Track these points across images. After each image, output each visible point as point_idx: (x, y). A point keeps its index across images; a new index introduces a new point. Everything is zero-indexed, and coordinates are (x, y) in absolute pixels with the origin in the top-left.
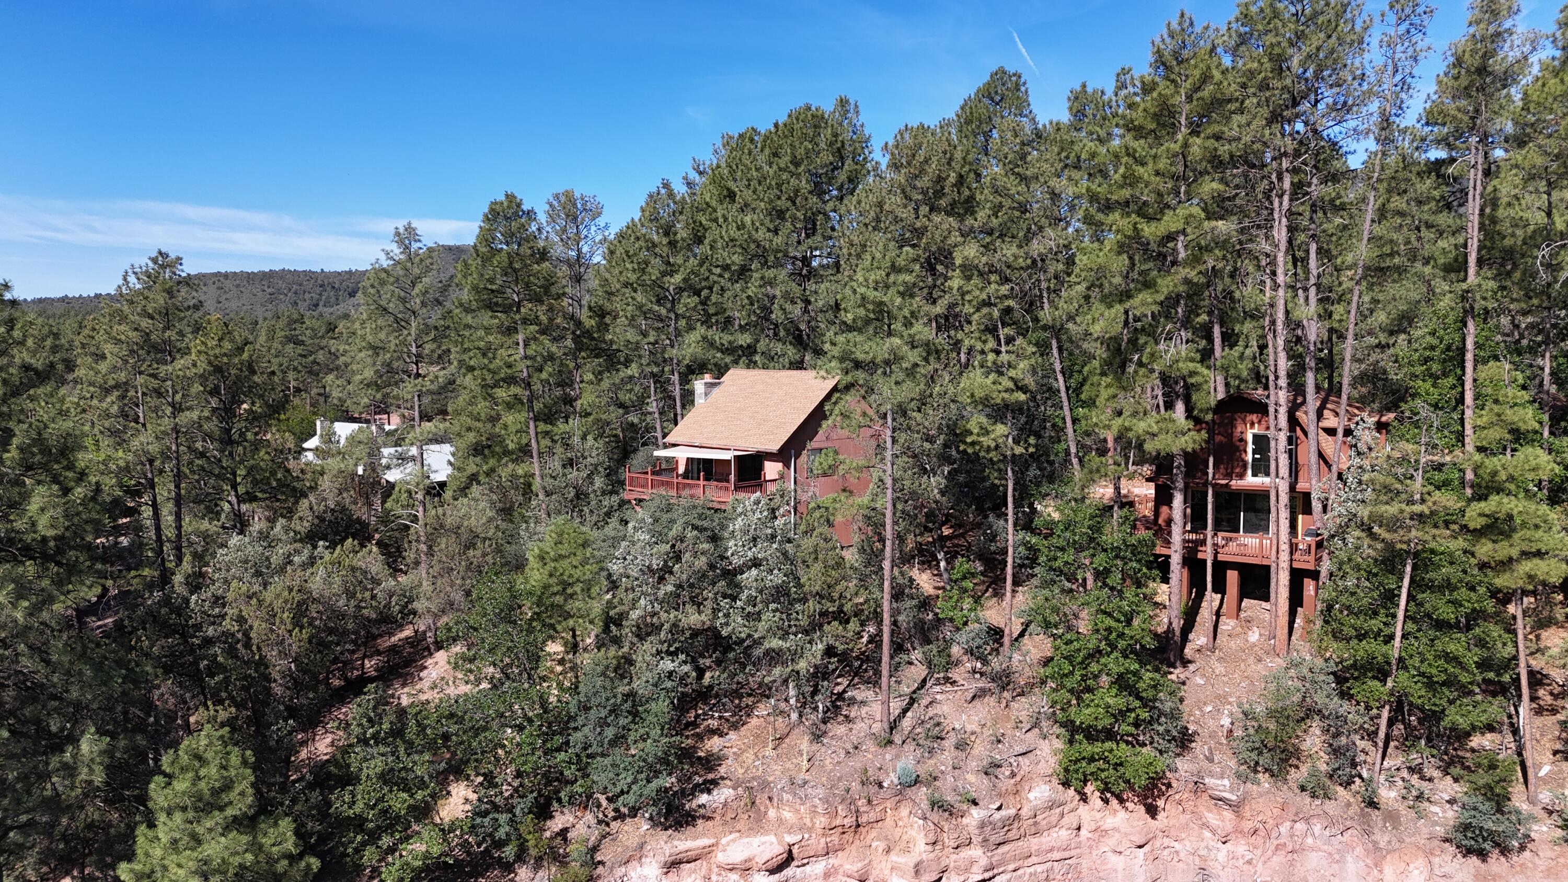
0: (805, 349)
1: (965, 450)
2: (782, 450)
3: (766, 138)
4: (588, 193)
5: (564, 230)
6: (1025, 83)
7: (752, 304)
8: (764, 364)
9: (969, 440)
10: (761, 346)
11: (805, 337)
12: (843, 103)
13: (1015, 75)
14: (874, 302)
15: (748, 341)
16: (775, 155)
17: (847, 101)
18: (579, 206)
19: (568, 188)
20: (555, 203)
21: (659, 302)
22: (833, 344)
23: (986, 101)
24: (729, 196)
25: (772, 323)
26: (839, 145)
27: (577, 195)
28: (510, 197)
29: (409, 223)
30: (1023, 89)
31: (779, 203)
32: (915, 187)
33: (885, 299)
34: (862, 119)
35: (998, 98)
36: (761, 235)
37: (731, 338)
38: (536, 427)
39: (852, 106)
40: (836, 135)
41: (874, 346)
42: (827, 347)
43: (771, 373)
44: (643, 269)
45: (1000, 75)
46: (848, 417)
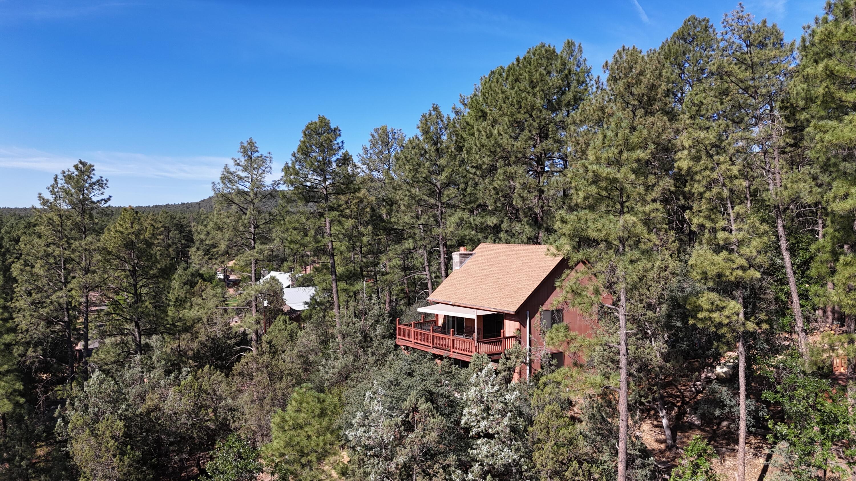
0: (539, 228)
1: (694, 325)
2: (518, 311)
3: (510, 69)
4: (396, 128)
5: (381, 152)
6: (712, 26)
7: (497, 194)
8: (507, 239)
9: (700, 315)
10: (505, 225)
11: (540, 219)
12: (570, 45)
13: (704, 20)
14: (606, 179)
15: (495, 222)
16: (517, 80)
17: (573, 43)
18: (390, 136)
19: (384, 125)
20: (376, 135)
21: (430, 195)
22: (564, 221)
23: (681, 42)
24: (483, 116)
25: (514, 208)
26: (566, 72)
27: (389, 129)
28: (322, 119)
29: (251, 139)
30: (711, 30)
31: (519, 116)
32: (631, 93)
33: (618, 176)
34: (584, 56)
35: (690, 39)
36: (505, 140)
37: (483, 220)
38: (337, 286)
39: (577, 47)
40: (564, 64)
41: (607, 223)
42: (557, 225)
43: (512, 246)
44: (417, 170)
45: (693, 22)
46: (580, 295)
